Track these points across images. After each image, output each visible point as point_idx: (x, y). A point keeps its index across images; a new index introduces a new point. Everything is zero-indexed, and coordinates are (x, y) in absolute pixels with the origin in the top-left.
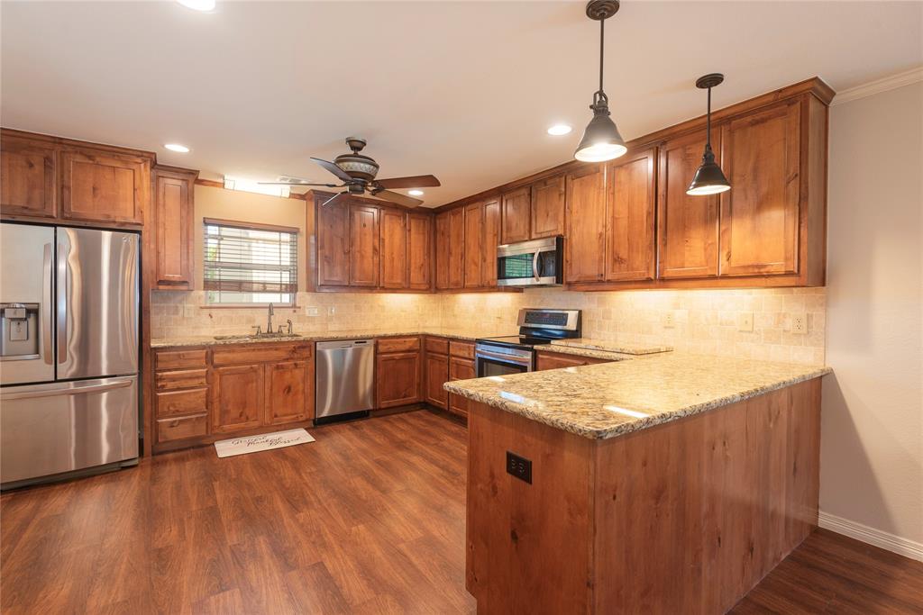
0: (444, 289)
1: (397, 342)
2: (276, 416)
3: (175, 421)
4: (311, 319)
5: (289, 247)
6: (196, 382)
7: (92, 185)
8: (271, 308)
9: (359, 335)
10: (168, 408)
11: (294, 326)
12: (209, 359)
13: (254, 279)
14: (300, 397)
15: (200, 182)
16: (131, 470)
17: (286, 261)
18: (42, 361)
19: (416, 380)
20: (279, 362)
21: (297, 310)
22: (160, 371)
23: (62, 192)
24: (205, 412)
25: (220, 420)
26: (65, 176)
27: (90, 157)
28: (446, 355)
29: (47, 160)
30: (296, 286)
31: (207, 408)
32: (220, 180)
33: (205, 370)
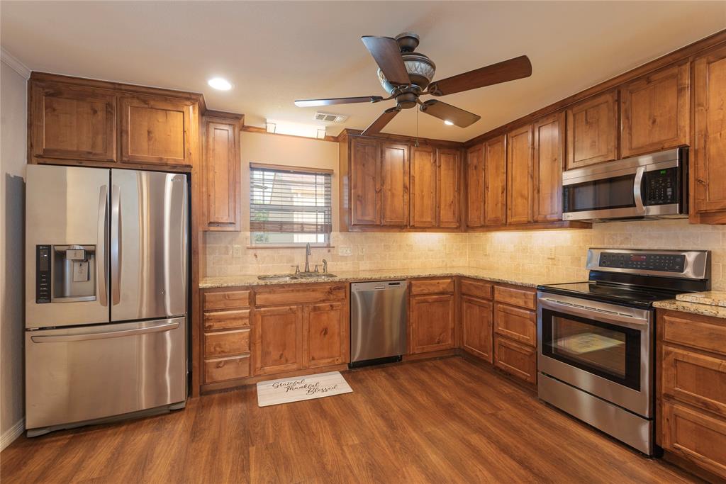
0: (477, 227)
1: (431, 284)
2: (313, 359)
3: (221, 362)
4: (344, 258)
5: (323, 189)
6: (240, 323)
7: (147, 129)
8: (308, 248)
9: (392, 276)
10: (215, 348)
11: (328, 266)
12: (252, 300)
13: (295, 220)
14: (336, 339)
15: (245, 128)
16: (179, 414)
17: (321, 202)
18: (98, 303)
19: (451, 325)
20: (316, 303)
21: (332, 249)
22: (208, 311)
23: (121, 136)
24: (247, 354)
25: (262, 362)
26: (124, 121)
27: (145, 102)
28: (489, 300)
29: (109, 105)
30: (331, 226)
31: (250, 349)
32: (263, 126)
33: (248, 311)
